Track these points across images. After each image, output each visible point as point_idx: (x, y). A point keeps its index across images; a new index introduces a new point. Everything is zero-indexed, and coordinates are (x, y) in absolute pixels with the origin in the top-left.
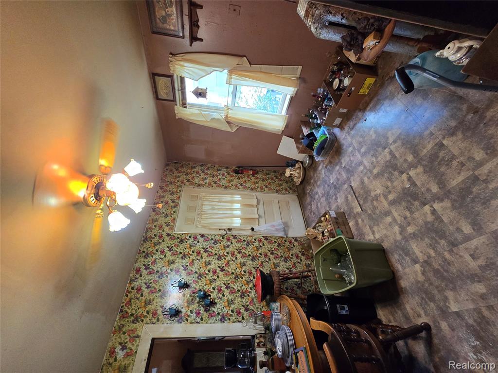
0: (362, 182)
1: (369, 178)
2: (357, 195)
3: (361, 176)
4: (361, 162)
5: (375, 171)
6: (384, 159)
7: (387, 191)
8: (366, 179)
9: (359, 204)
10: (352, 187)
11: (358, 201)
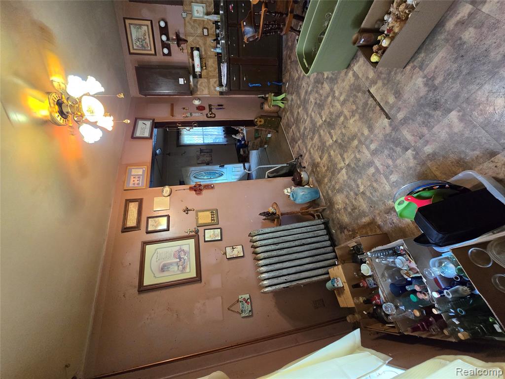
0: (371, 128)
1: (362, 134)
2: (378, 108)
3: (372, 136)
4: (374, 154)
5: (356, 142)
6: (349, 154)
7: (345, 124)
8: (366, 132)
9: (373, 97)
10: (388, 117)
11: (375, 100)
